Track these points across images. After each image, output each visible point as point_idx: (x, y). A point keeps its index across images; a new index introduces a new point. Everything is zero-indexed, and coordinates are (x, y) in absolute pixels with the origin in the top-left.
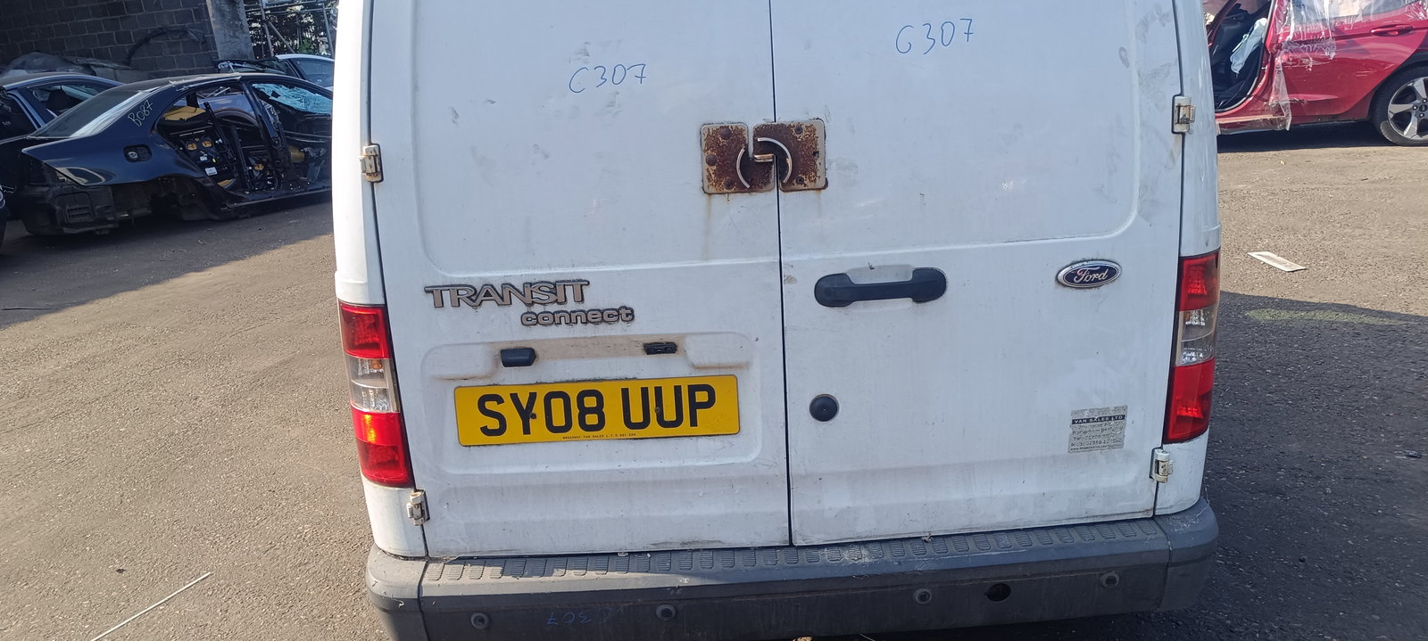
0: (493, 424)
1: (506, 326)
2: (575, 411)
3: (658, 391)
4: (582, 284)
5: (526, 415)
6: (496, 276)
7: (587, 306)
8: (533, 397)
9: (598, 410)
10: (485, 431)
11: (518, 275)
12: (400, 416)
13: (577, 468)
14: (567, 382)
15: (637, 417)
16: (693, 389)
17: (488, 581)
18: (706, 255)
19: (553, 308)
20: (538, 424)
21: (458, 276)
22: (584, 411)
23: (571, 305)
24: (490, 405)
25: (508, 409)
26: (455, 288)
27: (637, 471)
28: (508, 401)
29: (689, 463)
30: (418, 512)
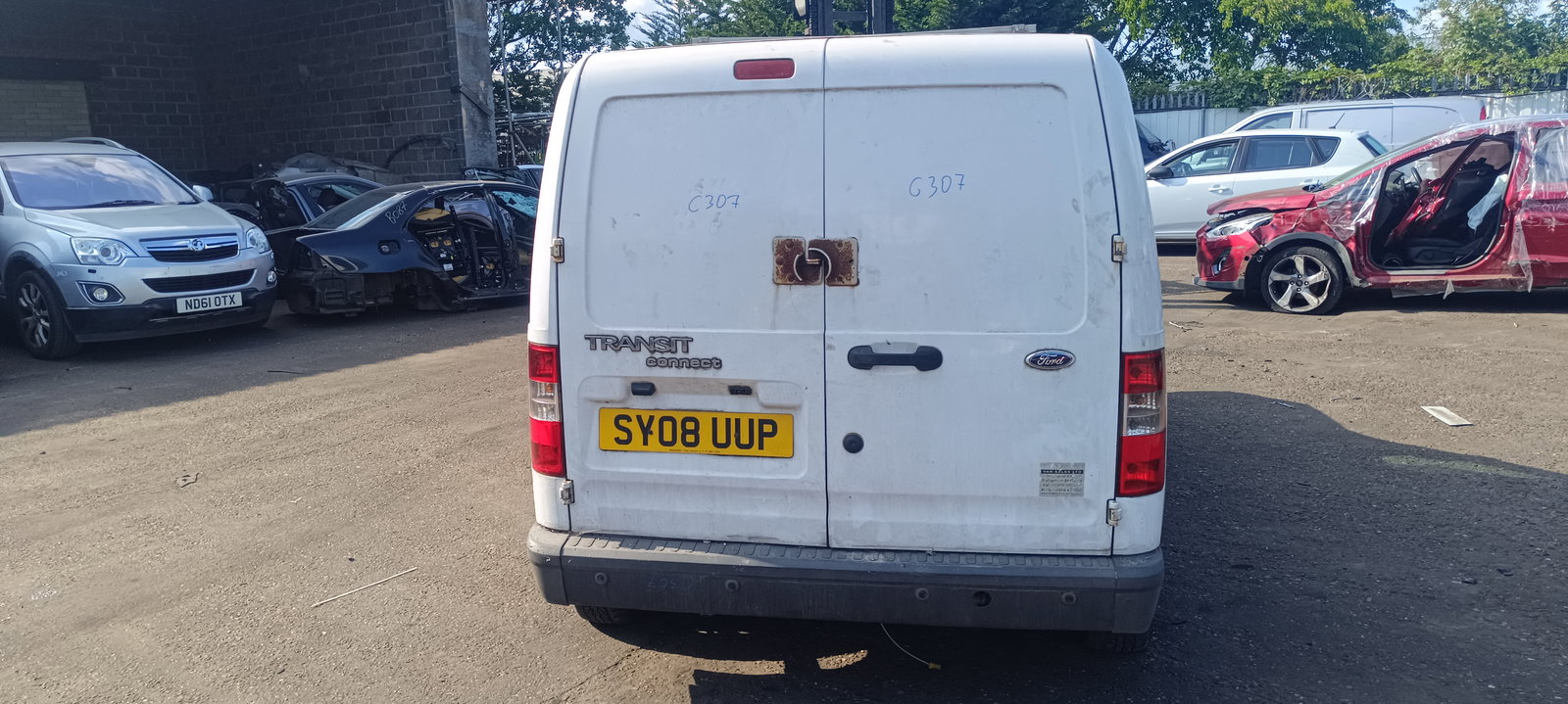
0: (624, 436)
1: (635, 366)
2: (679, 432)
3: (738, 421)
4: (687, 341)
5: (646, 431)
6: (632, 331)
7: (690, 356)
8: (651, 418)
9: (695, 432)
10: (618, 440)
11: (646, 331)
12: (561, 424)
13: (677, 472)
14: (676, 410)
15: (722, 439)
16: (762, 422)
17: (610, 550)
18: (774, 326)
19: (668, 355)
20: (654, 439)
21: (608, 329)
22: (685, 432)
23: (680, 355)
24: (623, 423)
25: (634, 427)
26: (604, 338)
27: (719, 479)
28: (634, 419)
29: (755, 476)
30: (566, 495)
